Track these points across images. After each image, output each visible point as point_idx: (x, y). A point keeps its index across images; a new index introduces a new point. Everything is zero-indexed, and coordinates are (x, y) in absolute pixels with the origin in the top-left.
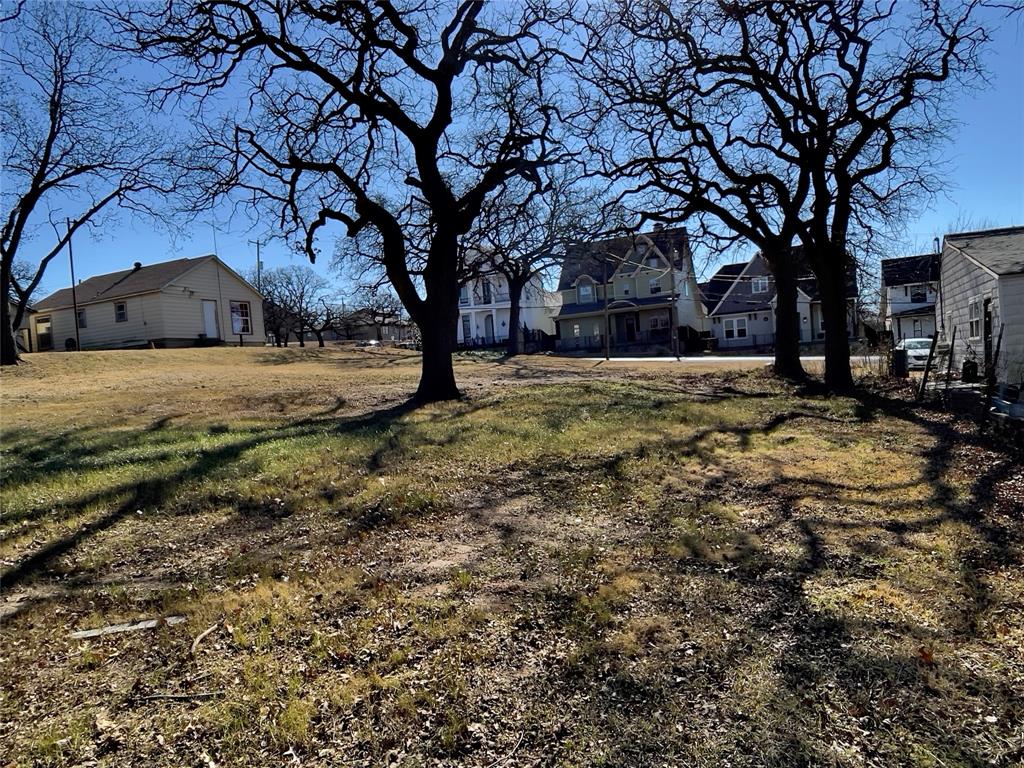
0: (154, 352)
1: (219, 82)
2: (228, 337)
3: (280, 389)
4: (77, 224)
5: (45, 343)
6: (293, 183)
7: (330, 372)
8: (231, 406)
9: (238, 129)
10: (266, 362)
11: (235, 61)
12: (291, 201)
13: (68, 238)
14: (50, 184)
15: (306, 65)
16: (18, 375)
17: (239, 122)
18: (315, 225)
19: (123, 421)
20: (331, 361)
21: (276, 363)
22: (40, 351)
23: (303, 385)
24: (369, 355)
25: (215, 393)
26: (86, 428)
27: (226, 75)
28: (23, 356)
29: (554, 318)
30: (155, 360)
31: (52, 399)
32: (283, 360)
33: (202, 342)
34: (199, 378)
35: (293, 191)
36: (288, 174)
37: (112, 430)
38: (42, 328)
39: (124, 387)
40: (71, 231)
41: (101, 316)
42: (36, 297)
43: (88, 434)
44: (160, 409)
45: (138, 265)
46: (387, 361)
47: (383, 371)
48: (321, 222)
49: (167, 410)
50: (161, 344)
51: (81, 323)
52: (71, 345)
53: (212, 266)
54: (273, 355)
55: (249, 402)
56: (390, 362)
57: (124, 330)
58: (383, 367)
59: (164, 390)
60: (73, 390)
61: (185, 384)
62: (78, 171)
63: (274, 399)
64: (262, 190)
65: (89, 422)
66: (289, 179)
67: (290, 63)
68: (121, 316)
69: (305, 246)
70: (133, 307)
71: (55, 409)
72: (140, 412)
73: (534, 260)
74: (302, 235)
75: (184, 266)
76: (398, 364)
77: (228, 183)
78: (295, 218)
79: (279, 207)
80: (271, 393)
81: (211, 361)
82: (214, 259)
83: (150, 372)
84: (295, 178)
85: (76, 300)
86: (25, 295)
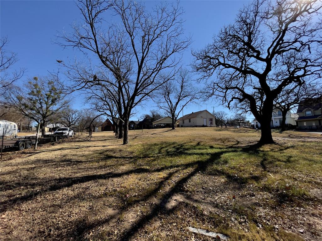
0: (195, 128)
1: (210, 75)
2: (208, 125)
3: (221, 137)
4: (184, 106)
5: (178, 126)
6: (226, 93)
7: (232, 133)
8: (212, 141)
9: (214, 83)
10: (216, 131)
11: (214, 70)
12: (225, 97)
13: (182, 109)
14: (180, 100)
15: (230, 66)
16: (174, 131)
17: (214, 82)
18: (230, 101)
19: (191, 142)
20: (231, 131)
21: (219, 131)
22: (178, 127)
23: (226, 136)
24: (239, 130)
25: (208, 137)
26: (185, 143)
27: (212, 73)
28: (175, 128)
29: (295, 121)
30: (196, 130)
31: (179, 136)
32: (220, 130)
33: (203, 126)
34: (204, 133)
35: (225, 95)
36: (224, 91)
37: (190, 144)
38: (178, 123)
39: (190, 134)
40: (183, 107)
41: (187, 121)
42: (177, 119)
43: (186, 144)
44: (198, 140)
45: (193, 112)
46: (245, 131)
47: (245, 134)
48: (232, 100)
49: (199, 140)
50: (196, 126)
51: (183, 123)
52: (182, 126)
53: (206, 112)
54: (218, 129)
55: (215, 140)
56: (246, 131)
57: (190, 124)
58: (245, 133)
59: (198, 136)
60: (182, 135)
61: (201, 135)
62: (185, 97)
63: (220, 139)
64: (218, 95)
65: (185, 142)
66: (225, 92)
67: (226, 67)
68: (190, 122)
69: (228, 106)
70: (191, 119)
71: (180, 138)
72: (194, 140)
73: (291, 105)
74: (227, 104)
75: (201, 112)
76: (248, 132)
77: (211, 95)
78: (225, 100)
79: (222, 98)
80: (220, 138)
81: (205, 130)
82: (206, 111)
83: (195, 132)
84: (226, 92)
85: (183, 119)
86: (176, 118)
